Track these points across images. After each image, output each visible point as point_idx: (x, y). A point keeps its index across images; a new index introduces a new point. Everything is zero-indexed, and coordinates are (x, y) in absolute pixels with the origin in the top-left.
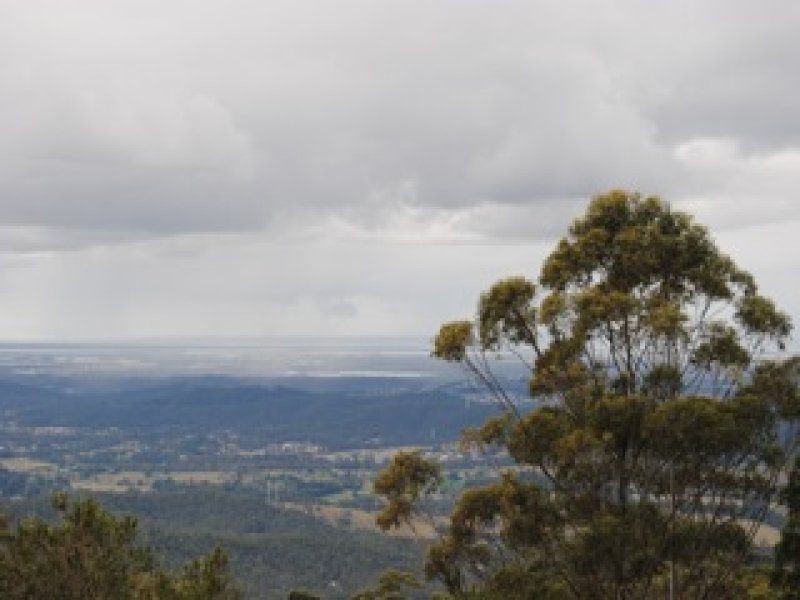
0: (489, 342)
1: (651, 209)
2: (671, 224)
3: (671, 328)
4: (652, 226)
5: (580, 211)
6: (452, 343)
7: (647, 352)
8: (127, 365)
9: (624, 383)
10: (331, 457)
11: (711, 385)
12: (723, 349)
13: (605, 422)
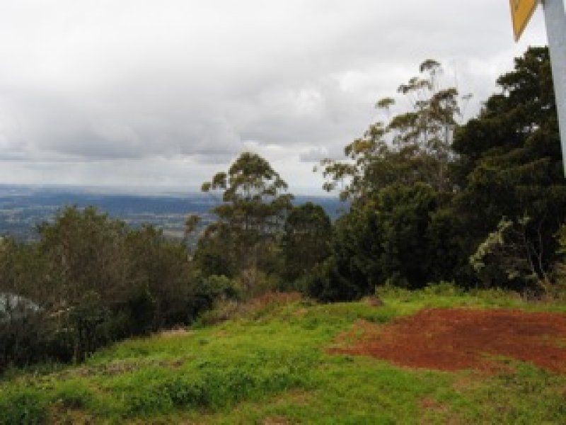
0: (214, 187)
1: (256, 157)
2: (260, 161)
3: (259, 185)
4: (256, 161)
5: (238, 156)
6: (206, 187)
7: (254, 191)
8: (103, 192)
9: (247, 199)
10: (157, 217)
11: (267, 200)
12: (271, 192)
13: (244, 208)
